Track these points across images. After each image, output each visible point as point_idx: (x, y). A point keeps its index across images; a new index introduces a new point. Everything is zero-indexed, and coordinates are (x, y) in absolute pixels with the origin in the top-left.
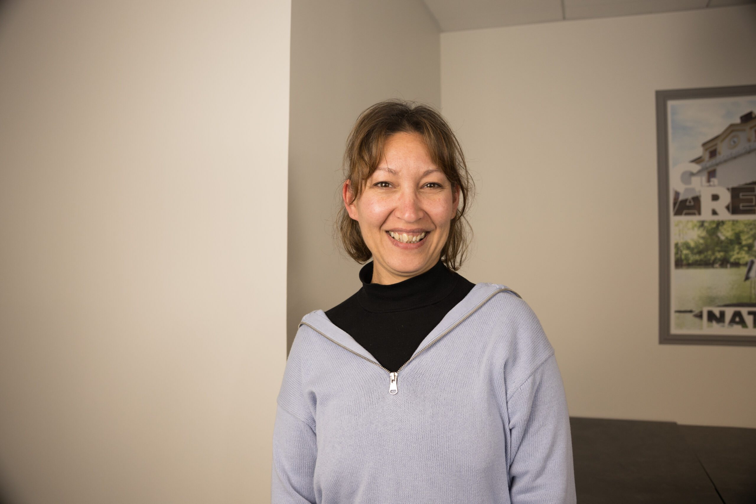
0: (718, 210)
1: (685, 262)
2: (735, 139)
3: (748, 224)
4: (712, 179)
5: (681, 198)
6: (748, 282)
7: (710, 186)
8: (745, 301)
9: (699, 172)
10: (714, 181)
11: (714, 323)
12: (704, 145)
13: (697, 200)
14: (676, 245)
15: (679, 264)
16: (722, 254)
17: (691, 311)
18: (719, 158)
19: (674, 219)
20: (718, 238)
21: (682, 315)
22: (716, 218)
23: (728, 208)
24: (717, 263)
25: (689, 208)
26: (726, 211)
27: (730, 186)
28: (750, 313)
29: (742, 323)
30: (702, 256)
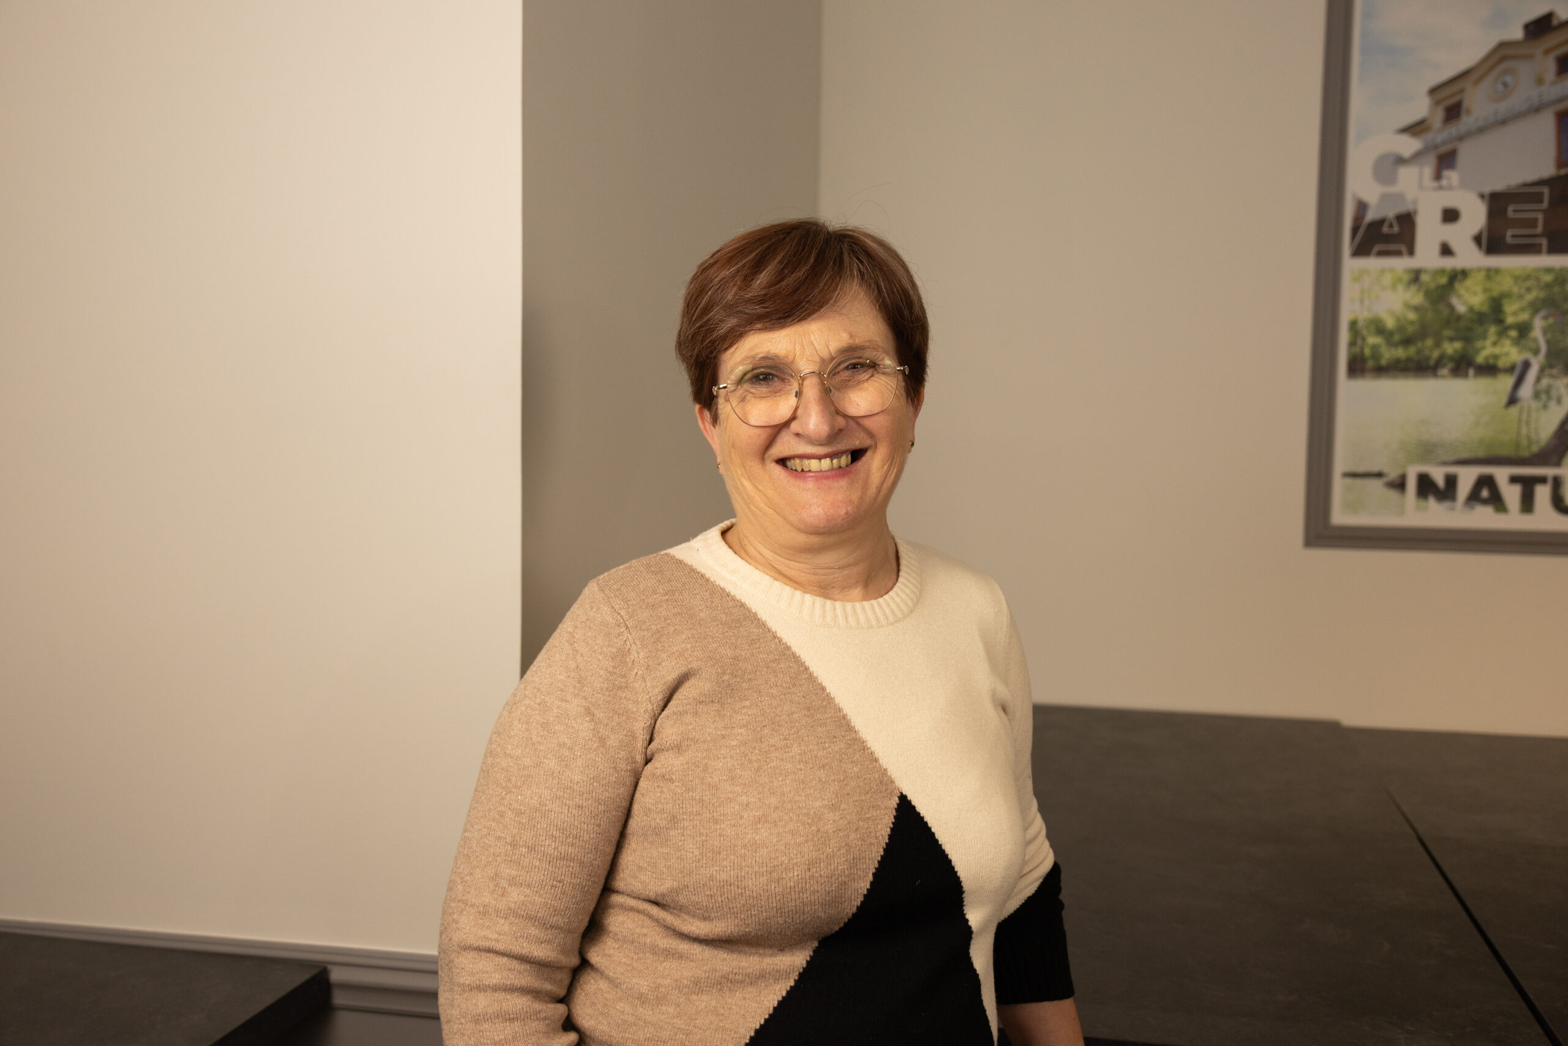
0: (1454, 246)
1: (1370, 364)
2: (1508, 79)
3: (1522, 278)
4: (1447, 173)
5: (1370, 216)
6: (1514, 410)
7: (1441, 188)
8: (1507, 452)
9: (1417, 156)
10: (1452, 176)
11: (1432, 502)
12: (1433, 91)
13: (1407, 221)
14: (1353, 324)
15: (1357, 367)
16: (1458, 345)
17: (1379, 475)
18: (1466, 122)
19: (1351, 265)
20: (1452, 308)
21: (1359, 482)
22: (1448, 263)
23: (1478, 239)
24: (1444, 366)
25: (1388, 239)
26: (1473, 247)
27: (1487, 189)
28: (1514, 480)
29: (1496, 501)
30: (1412, 351)
